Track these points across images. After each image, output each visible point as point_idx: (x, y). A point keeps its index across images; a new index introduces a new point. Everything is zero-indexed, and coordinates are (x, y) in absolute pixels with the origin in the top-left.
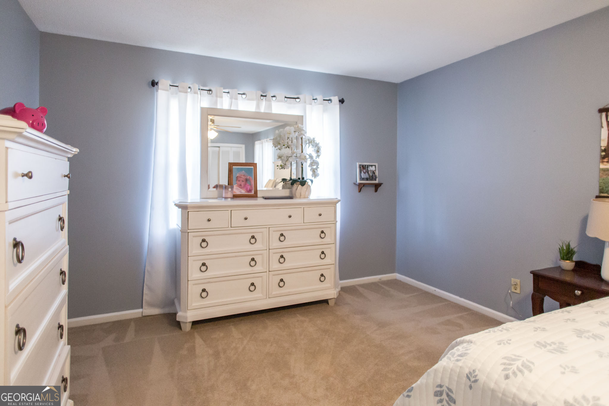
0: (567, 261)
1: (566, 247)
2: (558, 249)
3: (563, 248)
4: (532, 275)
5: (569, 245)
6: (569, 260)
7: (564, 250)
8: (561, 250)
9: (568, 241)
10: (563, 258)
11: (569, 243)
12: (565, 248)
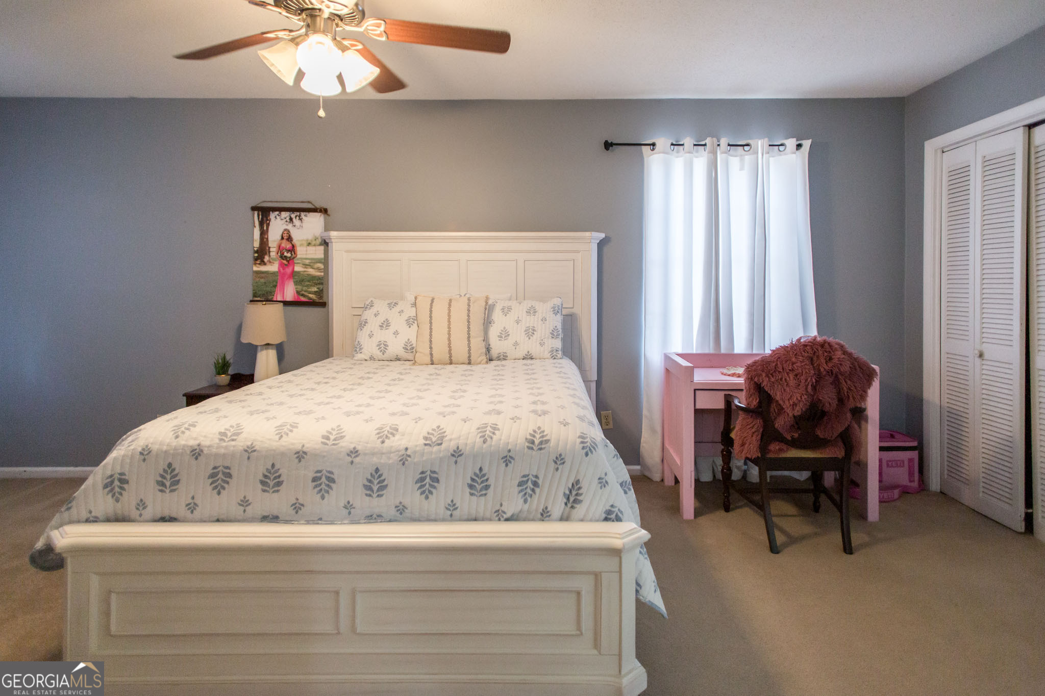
0: (223, 375)
1: (222, 359)
2: (214, 364)
3: (219, 361)
4: (185, 398)
5: (224, 358)
6: (225, 374)
7: (219, 363)
8: (216, 365)
9: (224, 353)
10: (219, 374)
11: (225, 355)
12: (220, 361)
